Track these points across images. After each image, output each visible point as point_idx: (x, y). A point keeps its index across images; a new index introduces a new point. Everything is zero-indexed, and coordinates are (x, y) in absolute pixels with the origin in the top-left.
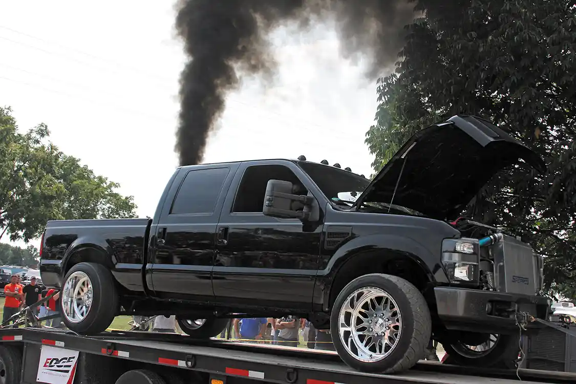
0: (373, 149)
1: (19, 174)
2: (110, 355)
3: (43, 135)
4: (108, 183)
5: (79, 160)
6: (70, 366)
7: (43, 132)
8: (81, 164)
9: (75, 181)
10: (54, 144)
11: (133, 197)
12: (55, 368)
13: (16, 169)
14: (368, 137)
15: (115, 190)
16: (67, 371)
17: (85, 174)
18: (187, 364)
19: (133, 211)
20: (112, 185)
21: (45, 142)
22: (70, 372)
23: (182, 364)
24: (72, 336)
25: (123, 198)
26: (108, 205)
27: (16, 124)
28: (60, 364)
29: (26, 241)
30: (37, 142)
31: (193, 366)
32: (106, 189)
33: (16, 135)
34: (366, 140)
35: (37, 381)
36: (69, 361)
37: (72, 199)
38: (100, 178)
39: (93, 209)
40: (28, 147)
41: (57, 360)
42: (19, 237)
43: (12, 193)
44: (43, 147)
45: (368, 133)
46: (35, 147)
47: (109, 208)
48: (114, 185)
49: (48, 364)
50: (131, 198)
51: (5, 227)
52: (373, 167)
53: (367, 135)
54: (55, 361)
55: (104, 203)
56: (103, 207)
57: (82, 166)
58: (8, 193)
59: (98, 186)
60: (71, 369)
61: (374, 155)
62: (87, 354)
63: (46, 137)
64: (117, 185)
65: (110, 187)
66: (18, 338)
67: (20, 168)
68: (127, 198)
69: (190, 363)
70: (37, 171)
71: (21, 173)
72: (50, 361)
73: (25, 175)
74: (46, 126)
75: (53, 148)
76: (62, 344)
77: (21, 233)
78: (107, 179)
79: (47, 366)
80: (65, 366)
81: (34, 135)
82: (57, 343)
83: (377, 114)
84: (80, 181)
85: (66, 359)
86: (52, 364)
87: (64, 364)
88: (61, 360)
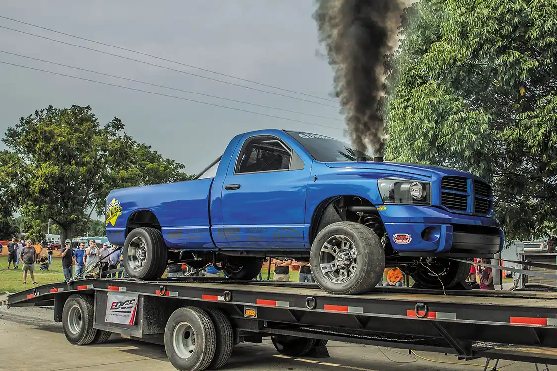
2: (162, 295)
3: (118, 129)
4: (175, 165)
5: (150, 147)
6: (131, 307)
7: (118, 126)
9: (148, 164)
10: (128, 135)
12: (120, 309)
13: (98, 157)
15: (181, 171)
16: (129, 312)
17: (155, 158)
18: (225, 298)
21: (120, 134)
22: (132, 312)
23: (220, 299)
24: (133, 282)
25: (188, 176)
27: (97, 121)
28: (124, 306)
30: (114, 134)
31: (231, 300)
32: (173, 170)
33: (97, 130)
35: (106, 321)
36: (130, 303)
38: (168, 160)
40: (107, 139)
41: (121, 303)
43: (97, 177)
44: (119, 138)
46: (114, 139)
48: (180, 166)
49: (113, 307)
51: (93, 205)
54: (119, 304)
57: (152, 152)
58: (94, 177)
59: (166, 168)
60: (132, 310)
62: (145, 296)
63: (121, 129)
64: (182, 167)
65: (176, 168)
66: (90, 287)
67: (102, 157)
69: (228, 297)
70: (115, 158)
71: (103, 161)
72: (115, 304)
73: (106, 163)
74: (120, 121)
75: (128, 138)
76: (125, 289)
79: (113, 309)
80: (128, 308)
81: (111, 129)
82: (121, 289)
84: (151, 164)
85: (128, 301)
86: (117, 307)
87: (127, 306)
88: (124, 303)
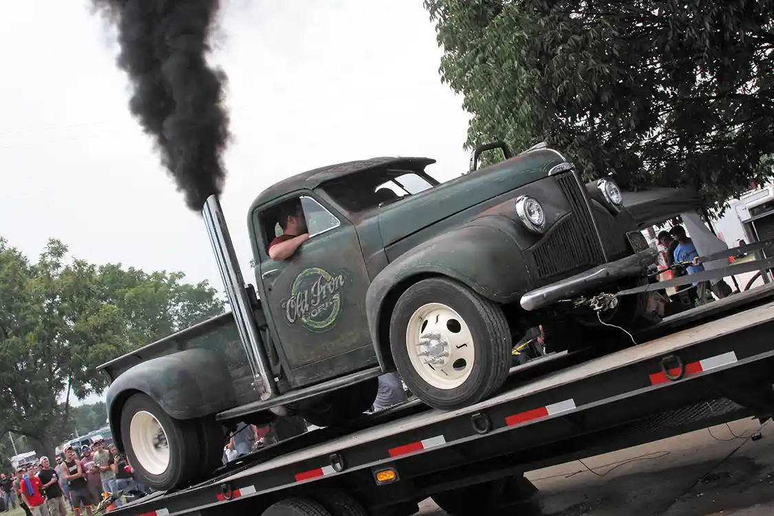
0: (456, 86)
1: (54, 315)
2: (230, 500)
3: (60, 255)
4: (169, 277)
5: (120, 265)
7: (58, 250)
8: (125, 269)
9: (127, 292)
10: (79, 259)
11: (207, 280)
13: (46, 310)
14: (443, 74)
15: (181, 282)
17: (134, 278)
18: (335, 468)
19: (214, 298)
20: (175, 276)
21: (66, 261)
23: (328, 471)
25: (196, 287)
26: (181, 304)
27: (23, 255)
29: (99, 392)
30: (58, 266)
31: (345, 468)
32: (169, 285)
33: (29, 269)
34: (443, 79)
37: (133, 315)
38: (156, 274)
39: (164, 318)
40: (49, 277)
42: (88, 391)
43: (56, 341)
44: (67, 268)
45: (441, 69)
46: (59, 273)
47: (183, 307)
50: (205, 283)
51: (67, 387)
52: (466, 110)
53: (441, 72)
55: (174, 303)
56: (176, 308)
57: (126, 271)
58: (51, 343)
59: (157, 286)
61: (461, 93)
63: (65, 254)
64: (181, 275)
65: (172, 281)
67: (50, 307)
68: (200, 285)
69: (338, 465)
70: (73, 302)
71: (56, 312)
73: (62, 313)
74: (59, 242)
75: (80, 264)
76: (165, 512)
77: (88, 386)
78: (164, 272)
81: (49, 259)
82: (159, 512)
83: (439, 38)
84: (132, 290)
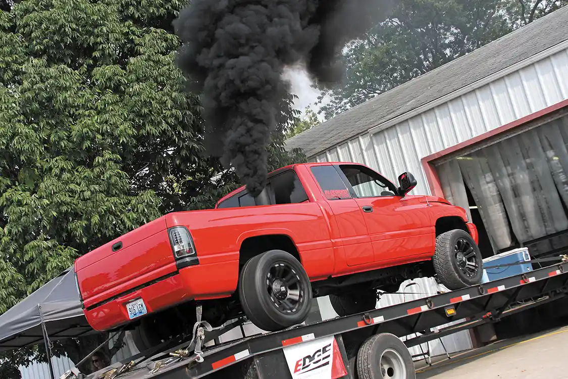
6: (329, 356)
12: (313, 366)
16: (327, 363)
22: (331, 363)
28: (316, 359)
36: (324, 352)
41: (309, 357)
54: (307, 360)
60: (330, 359)
72: (302, 362)
76: (311, 336)
79: (301, 369)
80: (323, 359)
82: (305, 338)
85: (319, 351)
86: (307, 364)
87: (321, 357)
88: (314, 355)
